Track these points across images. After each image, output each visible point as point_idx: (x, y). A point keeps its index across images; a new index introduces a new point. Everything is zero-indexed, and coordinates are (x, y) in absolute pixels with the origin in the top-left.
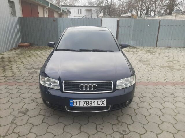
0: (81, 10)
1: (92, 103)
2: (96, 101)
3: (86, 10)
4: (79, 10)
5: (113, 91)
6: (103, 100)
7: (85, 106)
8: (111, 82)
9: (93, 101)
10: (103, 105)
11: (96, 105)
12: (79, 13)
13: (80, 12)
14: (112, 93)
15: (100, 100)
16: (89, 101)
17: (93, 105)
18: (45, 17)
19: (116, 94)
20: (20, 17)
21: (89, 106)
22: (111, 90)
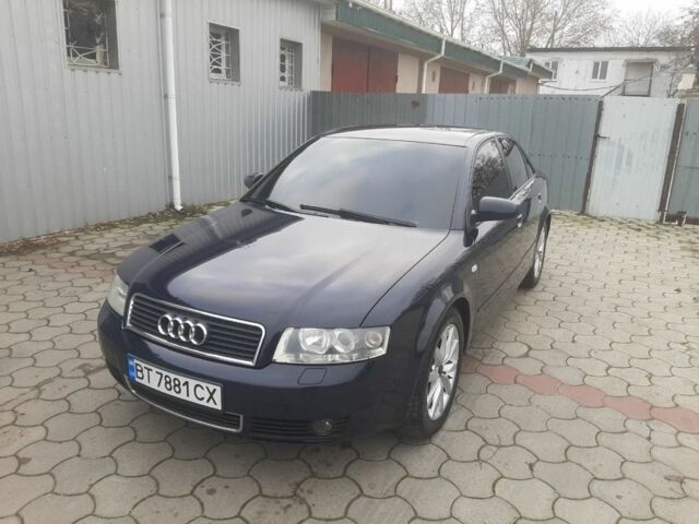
0: (605, 64)
1: (179, 385)
2: (192, 383)
3: (630, 65)
4: (596, 65)
5: (258, 367)
6: (212, 387)
7: (162, 389)
8: (260, 330)
9: (183, 379)
10: (211, 405)
11: (192, 399)
12: (595, 76)
13: (600, 71)
14: (250, 370)
15: (204, 385)
16: (173, 376)
17: (183, 396)
18: (424, 92)
19: (265, 378)
20: (314, 93)
21: (172, 393)
22: (251, 359)
